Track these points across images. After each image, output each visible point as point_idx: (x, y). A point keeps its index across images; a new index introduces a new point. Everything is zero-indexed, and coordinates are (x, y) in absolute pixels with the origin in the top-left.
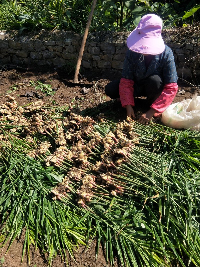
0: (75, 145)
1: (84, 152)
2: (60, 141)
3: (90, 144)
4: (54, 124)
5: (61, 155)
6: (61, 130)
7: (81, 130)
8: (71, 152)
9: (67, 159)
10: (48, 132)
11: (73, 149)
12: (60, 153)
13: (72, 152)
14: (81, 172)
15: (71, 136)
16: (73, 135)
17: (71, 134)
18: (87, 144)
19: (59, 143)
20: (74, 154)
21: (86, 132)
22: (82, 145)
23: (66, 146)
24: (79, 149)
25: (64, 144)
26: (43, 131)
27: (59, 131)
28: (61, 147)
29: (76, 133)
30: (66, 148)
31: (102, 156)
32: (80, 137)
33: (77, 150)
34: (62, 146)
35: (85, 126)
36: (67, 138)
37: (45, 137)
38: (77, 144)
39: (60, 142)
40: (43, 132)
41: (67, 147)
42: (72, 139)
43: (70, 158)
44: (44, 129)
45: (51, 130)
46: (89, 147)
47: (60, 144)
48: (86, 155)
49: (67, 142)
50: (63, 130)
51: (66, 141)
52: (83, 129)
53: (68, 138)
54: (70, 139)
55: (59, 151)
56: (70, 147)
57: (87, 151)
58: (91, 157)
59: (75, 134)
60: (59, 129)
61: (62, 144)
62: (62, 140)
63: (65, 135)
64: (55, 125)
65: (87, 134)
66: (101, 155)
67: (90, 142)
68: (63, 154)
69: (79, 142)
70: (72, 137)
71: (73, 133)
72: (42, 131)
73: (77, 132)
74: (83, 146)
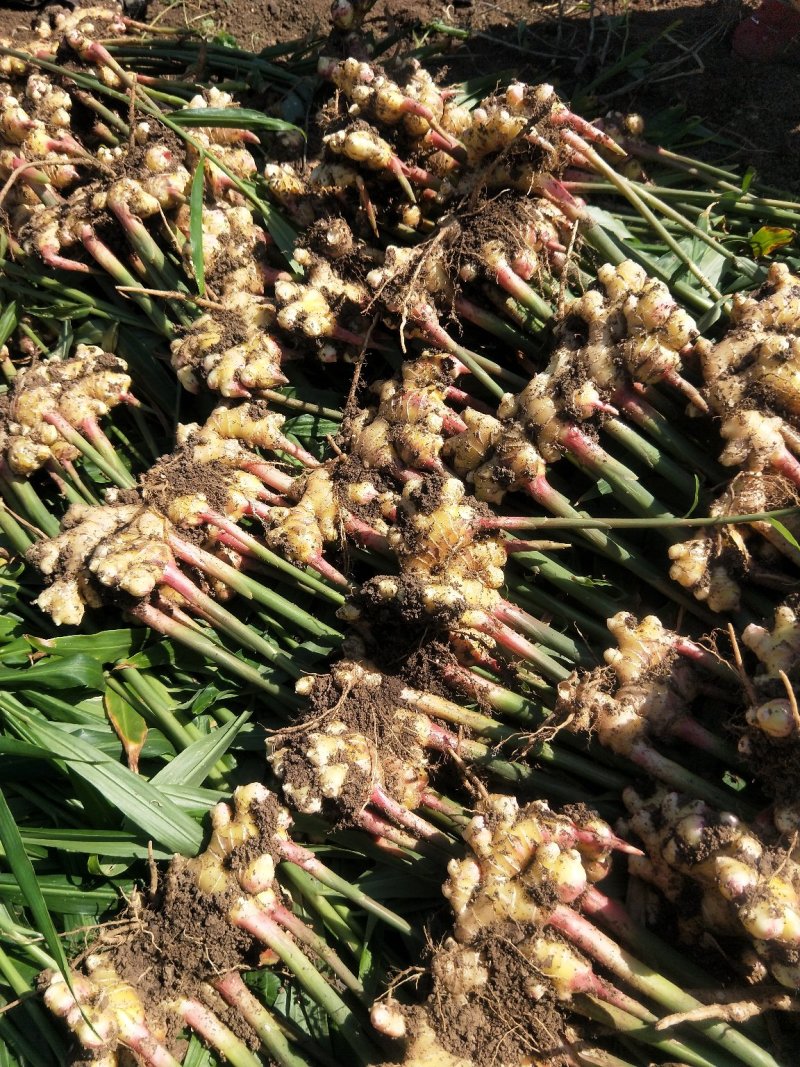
0: (371, 400)
1: (470, 489)
2: (214, 349)
3: (545, 408)
4: (172, 170)
5: (218, 501)
6: (237, 236)
7: (446, 243)
8: (323, 474)
9: (279, 550)
10: (105, 255)
11: (347, 448)
12: (212, 480)
13: (335, 477)
14: (424, 729)
15: (334, 301)
16: (354, 293)
17: (327, 278)
18: (508, 397)
19: (200, 373)
20: (357, 508)
21: (501, 263)
22: (445, 411)
23: (275, 406)
24: (414, 456)
25: (256, 391)
26: (57, 244)
27: (210, 245)
28: (222, 410)
29: (390, 273)
30: (271, 426)
31: (692, 561)
32: (431, 316)
33: (387, 456)
34: (235, 402)
35: (491, 192)
36: (289, 316)
37: (81, 304)
38: (389, 390)
39: (210, 360)
40: (65, 252)
41: (292, 413)
42: (345, 335)
43: (309, 544)
44: (68, 223)
45: (138, 228)
46: (533, 435)
47: (213, 379)
48: (484, 534)
49: (285, 368)
50: (255, 233)
51: (273, 348)
52: (465, 226)
53: (302, 317)
54: (325, 338)
55: (201, 454)
56: (318, 416)
57: (503, 481)
58: (547, 552)
59: (375, 276)
60: (216, 221)
61: (230, 388)
62: (240, 340)
63: (269, 291)
64: (180, 180)
65: (505, 291)
66: (677, 550)
67: (541, 381)
68: (246, 490)
69: (418, 371)
70: (343, 310)
71: (351, 270)
72: (50, 241)
73: (402, 256)
74: (457, 420)
